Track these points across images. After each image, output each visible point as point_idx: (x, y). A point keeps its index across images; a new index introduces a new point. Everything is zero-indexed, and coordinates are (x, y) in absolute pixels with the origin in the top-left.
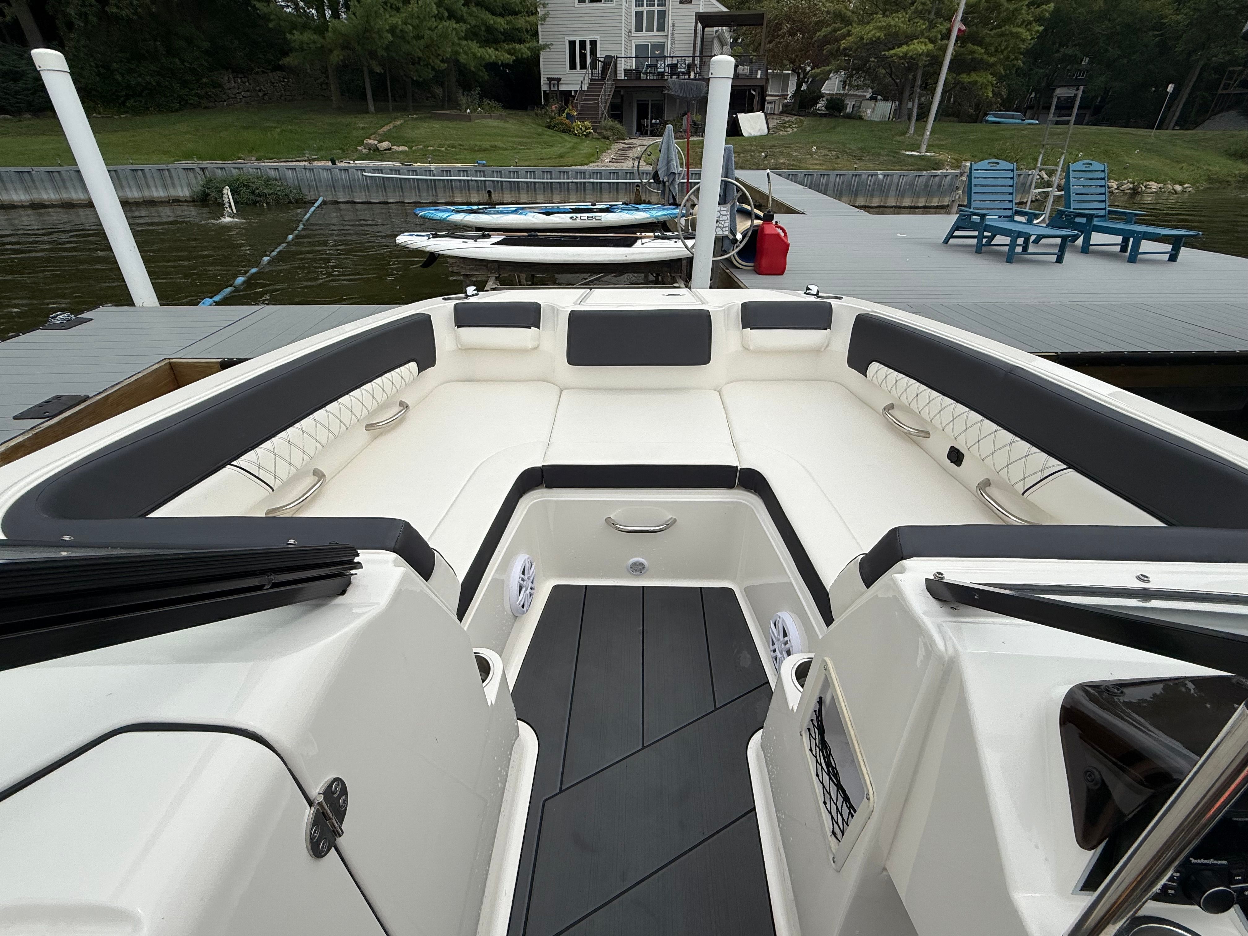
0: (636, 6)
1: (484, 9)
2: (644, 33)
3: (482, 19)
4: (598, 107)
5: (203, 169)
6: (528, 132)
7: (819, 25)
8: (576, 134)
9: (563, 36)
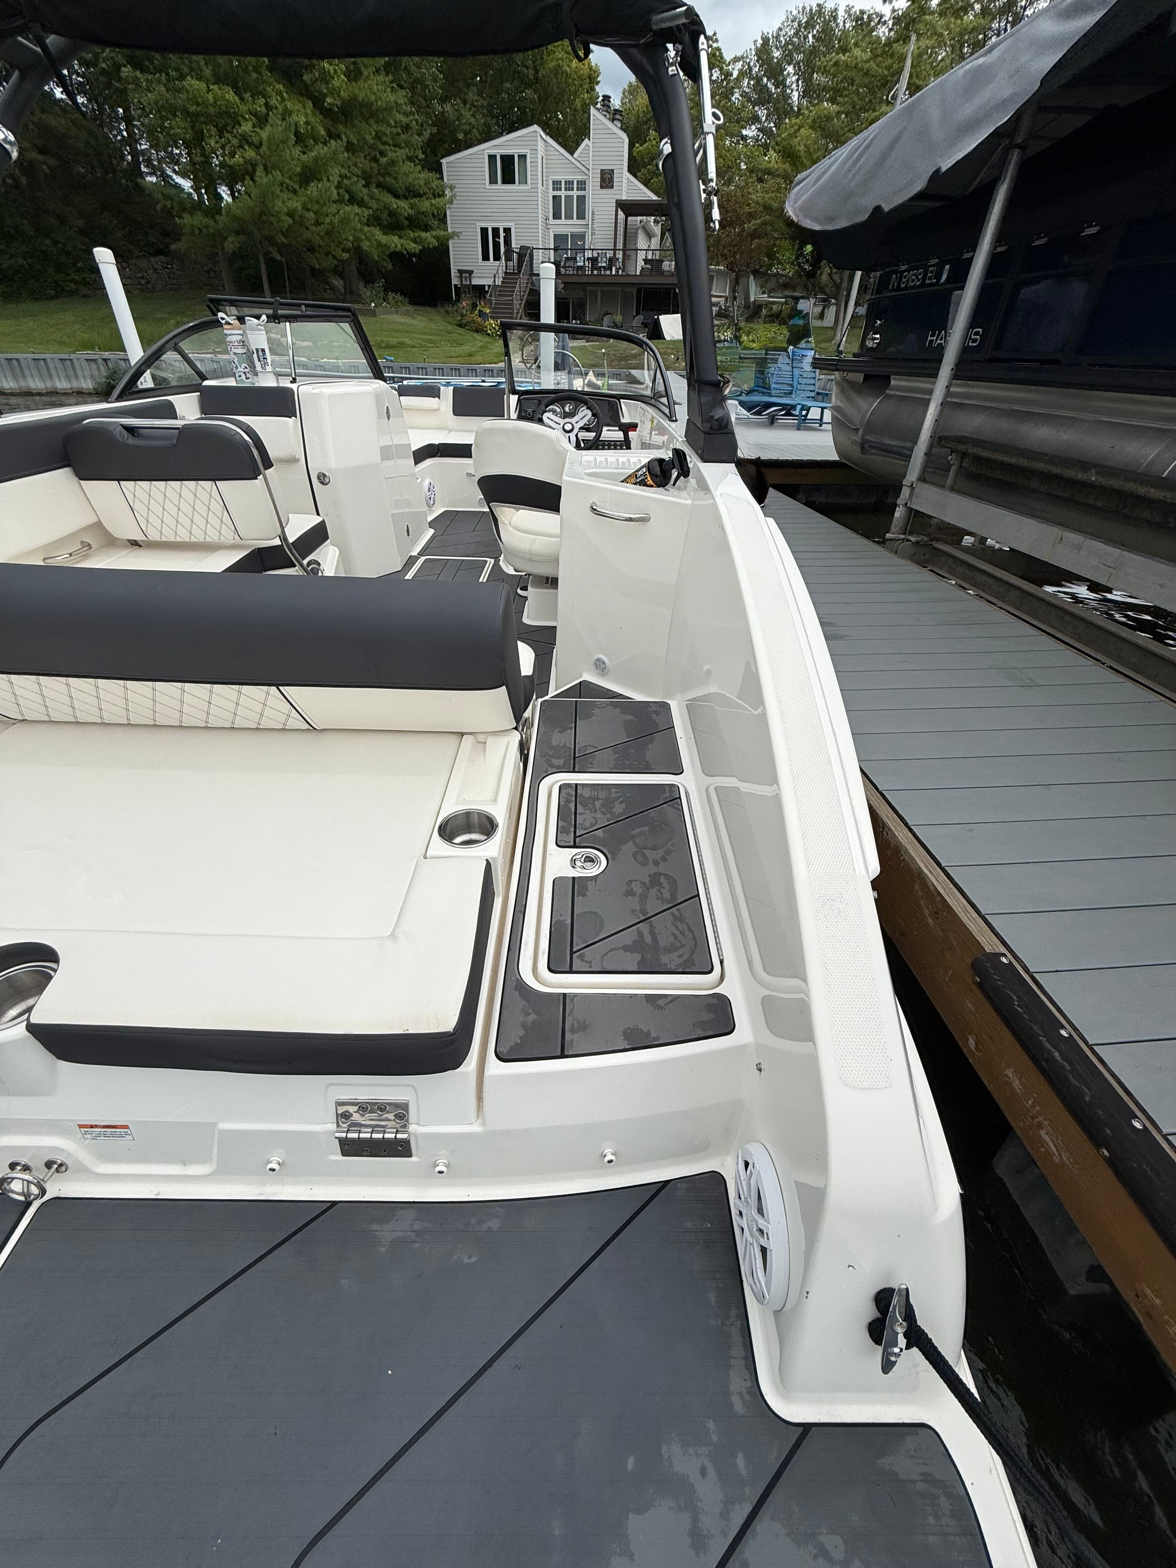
0: (554, 190)
1: (385, 191)
2: (563, 221)
3: (384, 203)
4: (512, 304)
5: (105, 360)
6: (437, 330)
7: (751, 216)
8: (489, 334)
9: (474, 222)
